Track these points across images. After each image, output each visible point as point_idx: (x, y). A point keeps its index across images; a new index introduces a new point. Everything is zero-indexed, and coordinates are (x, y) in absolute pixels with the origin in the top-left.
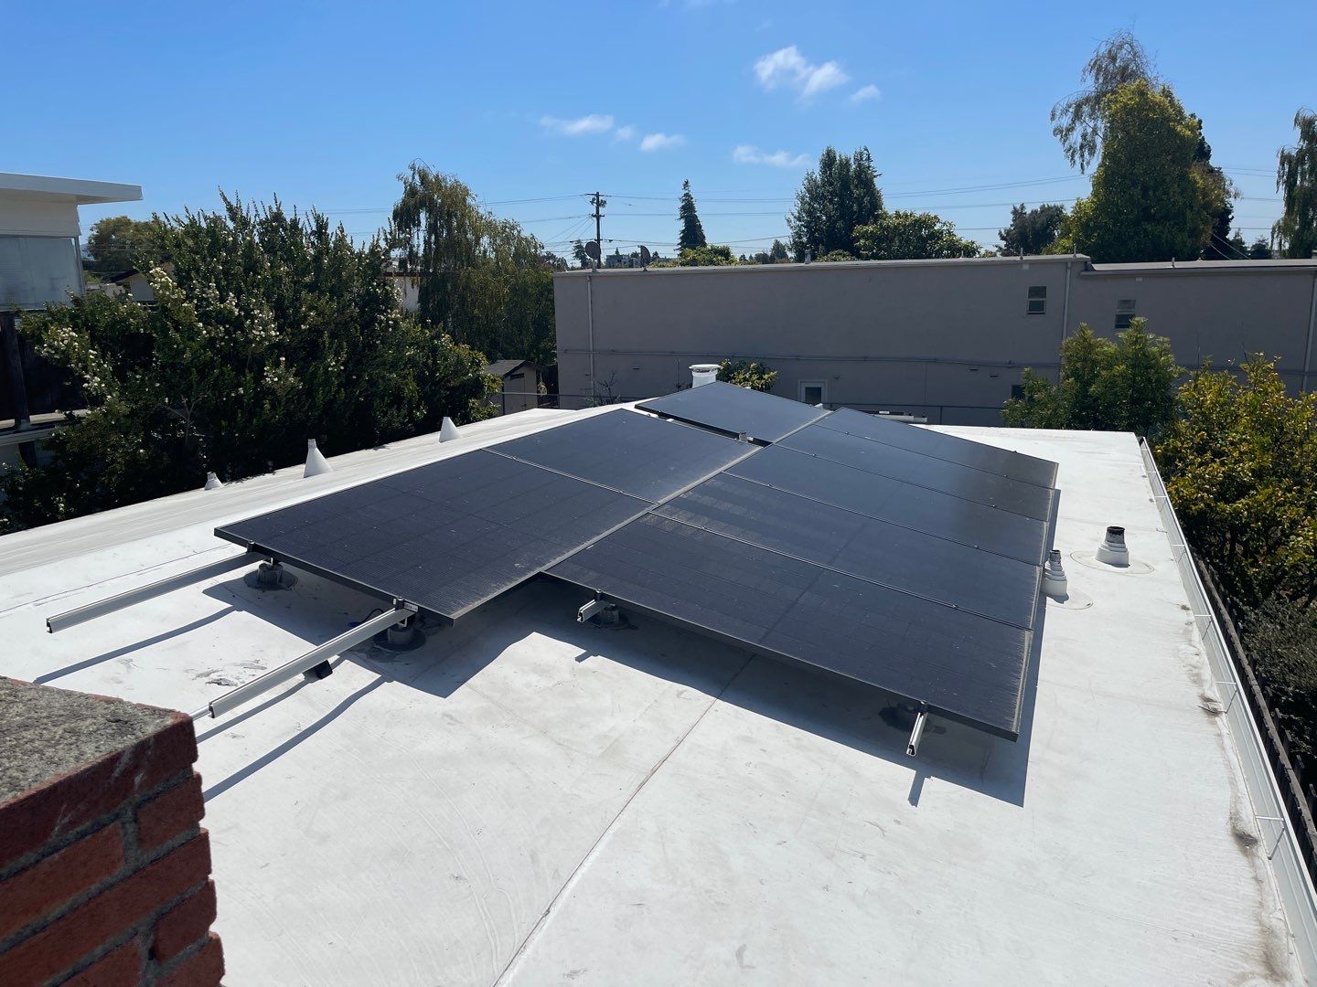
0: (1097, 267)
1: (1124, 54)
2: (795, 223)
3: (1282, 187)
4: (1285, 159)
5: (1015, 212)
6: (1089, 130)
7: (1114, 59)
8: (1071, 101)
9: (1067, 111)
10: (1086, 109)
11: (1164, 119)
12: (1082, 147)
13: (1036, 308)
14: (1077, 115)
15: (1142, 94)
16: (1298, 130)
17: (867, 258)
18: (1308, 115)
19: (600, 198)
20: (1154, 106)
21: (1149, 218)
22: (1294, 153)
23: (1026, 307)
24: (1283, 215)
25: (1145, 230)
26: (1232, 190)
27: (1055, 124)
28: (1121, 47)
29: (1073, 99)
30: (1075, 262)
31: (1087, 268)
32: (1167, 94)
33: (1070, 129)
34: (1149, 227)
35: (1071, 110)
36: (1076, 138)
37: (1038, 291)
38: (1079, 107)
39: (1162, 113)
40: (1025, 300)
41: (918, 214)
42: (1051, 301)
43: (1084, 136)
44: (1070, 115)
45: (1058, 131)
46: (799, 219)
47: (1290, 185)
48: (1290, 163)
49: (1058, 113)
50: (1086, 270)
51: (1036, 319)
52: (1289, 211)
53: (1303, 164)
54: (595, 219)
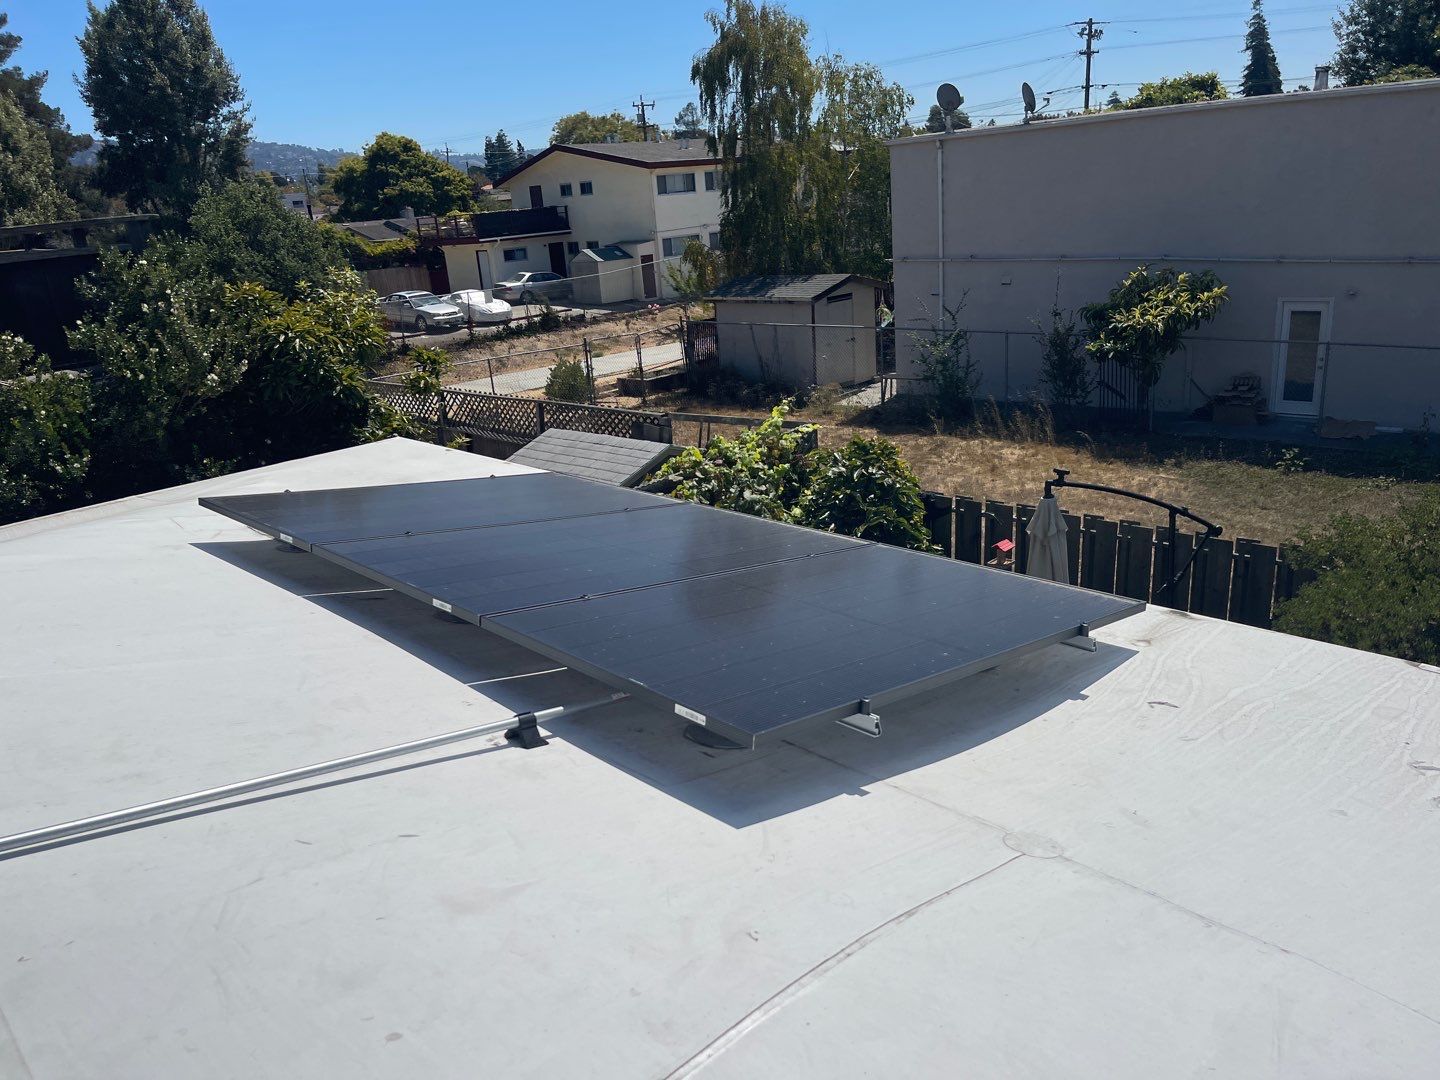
19: (1094, 27)
54: (1084, 57)
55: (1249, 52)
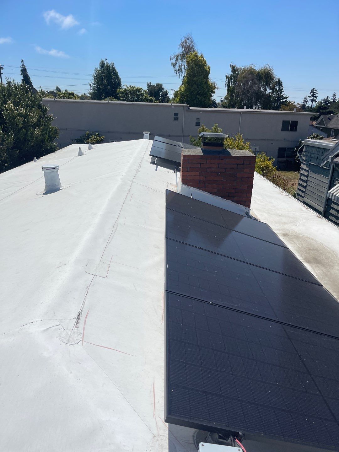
0: (191, 108)
1: (189, 41)
2: (93, 85)
3: (227, 86)
4: (227, 77)
5: (148, 85)
6: (180, 65)
7: (186, 43)
8: (175, 55)
9: (174, 58)
10: (179, 58)
11: (202, 65)
12: (179, 70)
13: (176, 119)
14: (177, 59)
15: (196, 56)
16: (231, 69)
17: (122, 100)
18: (234, 65)
20: (200, 60)
21: (199, 94)
22: (230, 76)
23: (173, 119)
24: (226, 94)
25: (198, 97)
26: (217, 87)
27: (171, 62)
28: (188, 39)
29: (176, 54)
30: (185, 106)
31: (189, 108)
32: (202, 57)
33: (176, 64)
34: (199, 97)
35: (175, 57)
36: (177, 67)
37: (176, 114)
38: (177, 57)
39: (201, 63)
40: (173, 117)
41: (136, 87)
42: (180, 117)
43: (179, 66)
44: (175, 59)
45: (172, 64)
46: (94, 84)
47: (228, 85)
48: (229, 79)
49: (172, 58)
50: (188, 109)
51: (176, 122)
52: (228, 94)
53: (232, 80)
55: (22, 76)
